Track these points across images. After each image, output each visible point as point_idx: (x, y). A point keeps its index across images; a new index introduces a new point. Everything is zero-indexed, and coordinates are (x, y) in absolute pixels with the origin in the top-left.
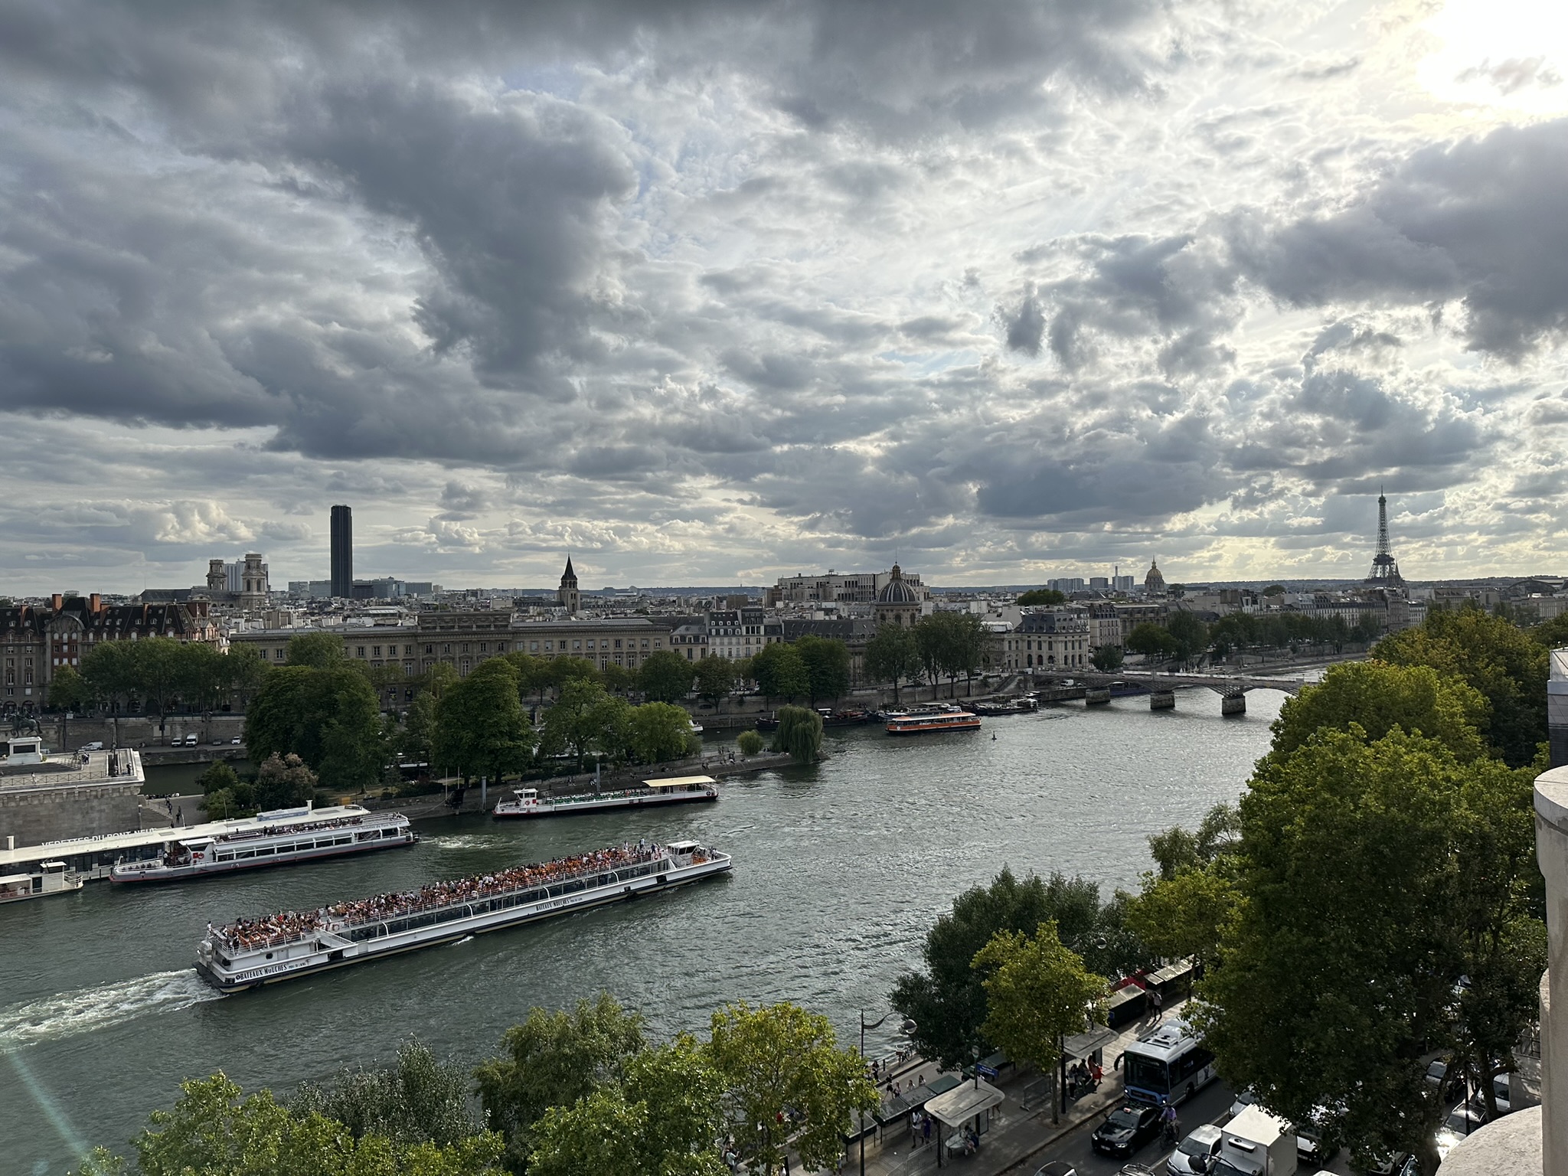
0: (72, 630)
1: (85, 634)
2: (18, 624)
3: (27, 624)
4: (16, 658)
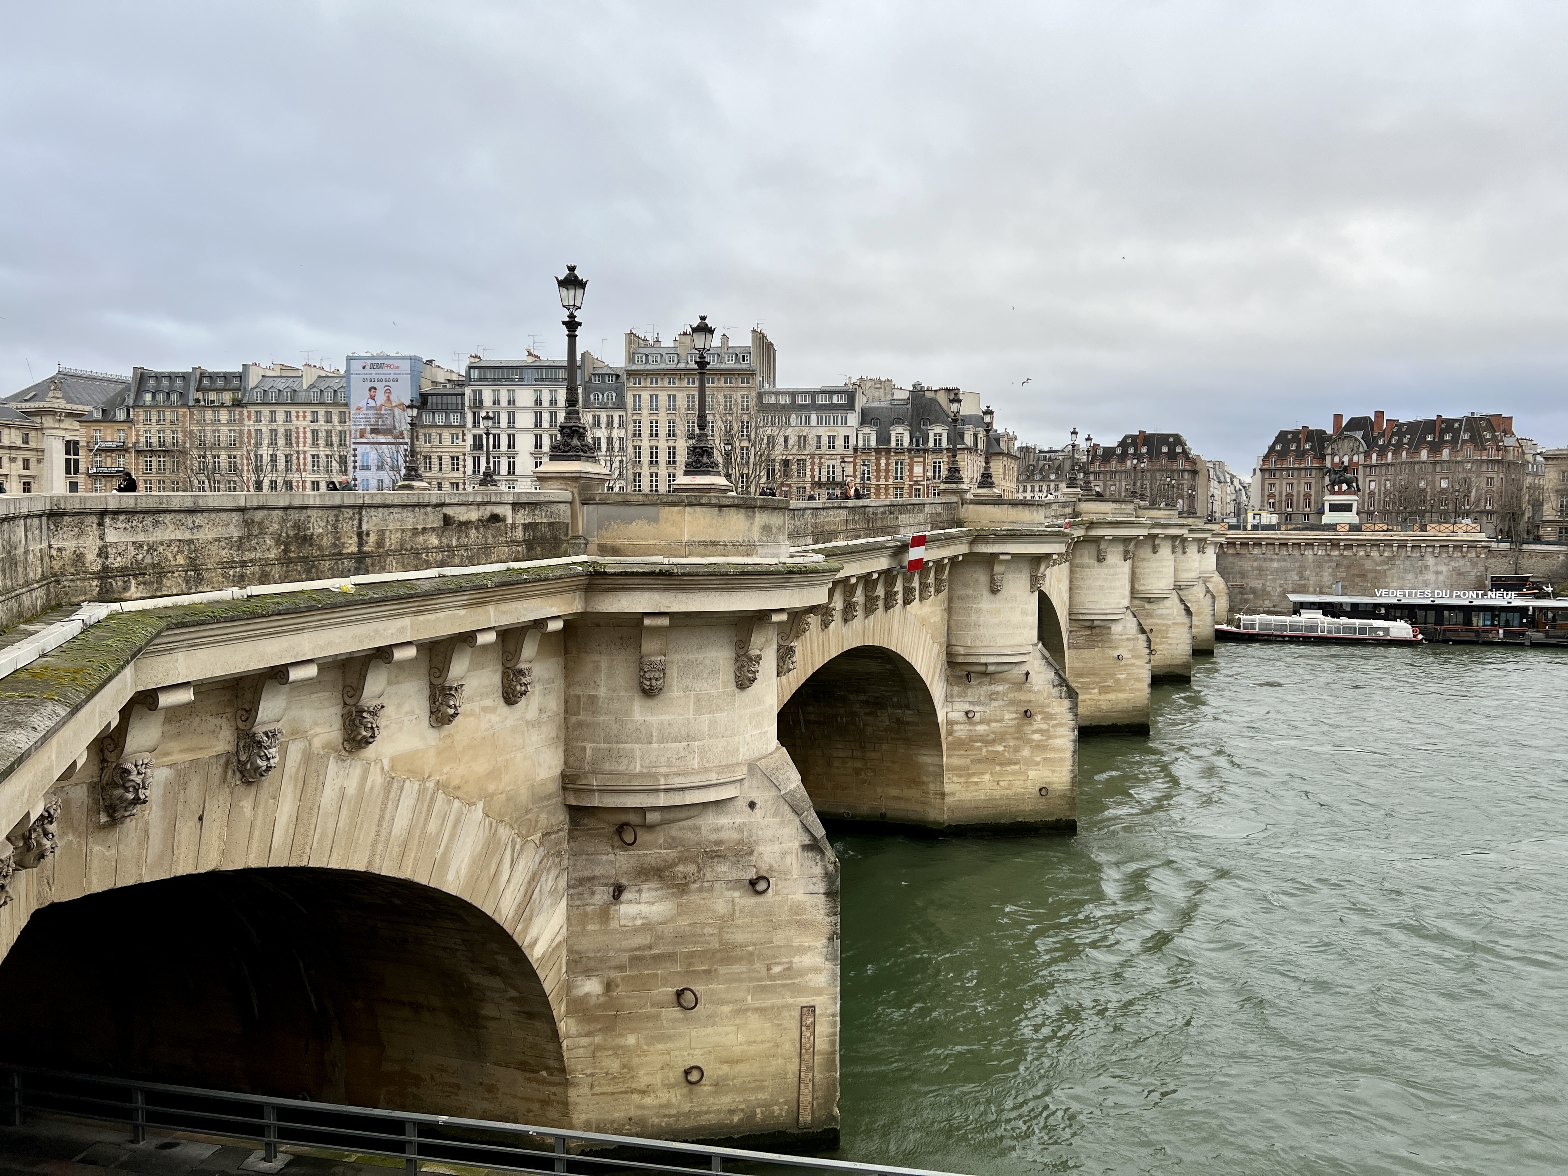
0: (1354, 451)
1: (1367, 455)
2: (1298, 447)
3: (1307, 446)
4: (1295, 482)
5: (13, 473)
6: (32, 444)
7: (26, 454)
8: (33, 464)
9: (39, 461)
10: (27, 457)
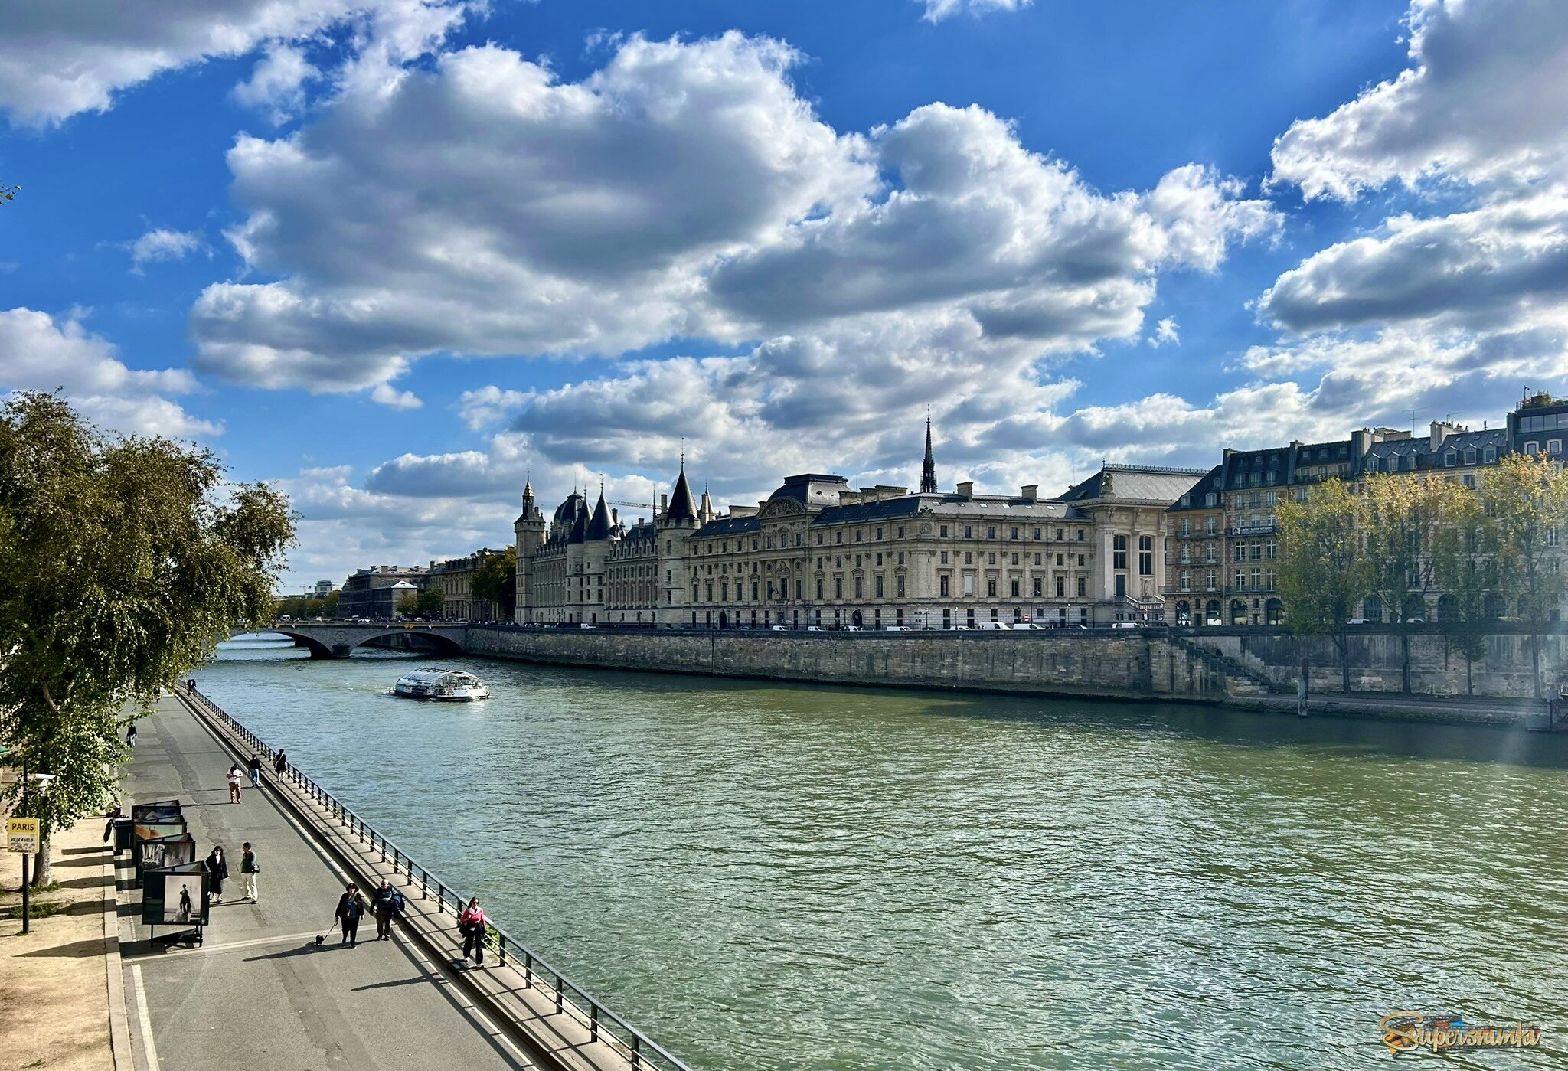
5: (1072, 569)
6: (1087, 539)
7: (1081, 550)
8: (1086, 561)
9: (1092, 556)
10: (1081, 553)
